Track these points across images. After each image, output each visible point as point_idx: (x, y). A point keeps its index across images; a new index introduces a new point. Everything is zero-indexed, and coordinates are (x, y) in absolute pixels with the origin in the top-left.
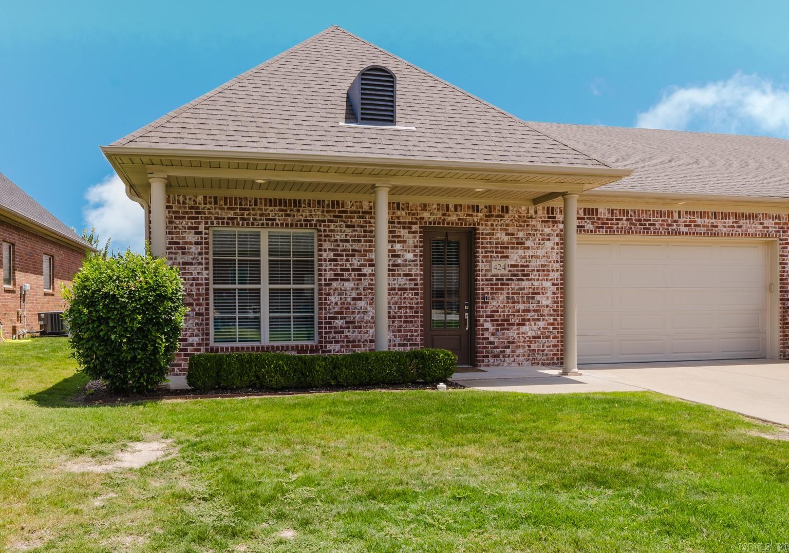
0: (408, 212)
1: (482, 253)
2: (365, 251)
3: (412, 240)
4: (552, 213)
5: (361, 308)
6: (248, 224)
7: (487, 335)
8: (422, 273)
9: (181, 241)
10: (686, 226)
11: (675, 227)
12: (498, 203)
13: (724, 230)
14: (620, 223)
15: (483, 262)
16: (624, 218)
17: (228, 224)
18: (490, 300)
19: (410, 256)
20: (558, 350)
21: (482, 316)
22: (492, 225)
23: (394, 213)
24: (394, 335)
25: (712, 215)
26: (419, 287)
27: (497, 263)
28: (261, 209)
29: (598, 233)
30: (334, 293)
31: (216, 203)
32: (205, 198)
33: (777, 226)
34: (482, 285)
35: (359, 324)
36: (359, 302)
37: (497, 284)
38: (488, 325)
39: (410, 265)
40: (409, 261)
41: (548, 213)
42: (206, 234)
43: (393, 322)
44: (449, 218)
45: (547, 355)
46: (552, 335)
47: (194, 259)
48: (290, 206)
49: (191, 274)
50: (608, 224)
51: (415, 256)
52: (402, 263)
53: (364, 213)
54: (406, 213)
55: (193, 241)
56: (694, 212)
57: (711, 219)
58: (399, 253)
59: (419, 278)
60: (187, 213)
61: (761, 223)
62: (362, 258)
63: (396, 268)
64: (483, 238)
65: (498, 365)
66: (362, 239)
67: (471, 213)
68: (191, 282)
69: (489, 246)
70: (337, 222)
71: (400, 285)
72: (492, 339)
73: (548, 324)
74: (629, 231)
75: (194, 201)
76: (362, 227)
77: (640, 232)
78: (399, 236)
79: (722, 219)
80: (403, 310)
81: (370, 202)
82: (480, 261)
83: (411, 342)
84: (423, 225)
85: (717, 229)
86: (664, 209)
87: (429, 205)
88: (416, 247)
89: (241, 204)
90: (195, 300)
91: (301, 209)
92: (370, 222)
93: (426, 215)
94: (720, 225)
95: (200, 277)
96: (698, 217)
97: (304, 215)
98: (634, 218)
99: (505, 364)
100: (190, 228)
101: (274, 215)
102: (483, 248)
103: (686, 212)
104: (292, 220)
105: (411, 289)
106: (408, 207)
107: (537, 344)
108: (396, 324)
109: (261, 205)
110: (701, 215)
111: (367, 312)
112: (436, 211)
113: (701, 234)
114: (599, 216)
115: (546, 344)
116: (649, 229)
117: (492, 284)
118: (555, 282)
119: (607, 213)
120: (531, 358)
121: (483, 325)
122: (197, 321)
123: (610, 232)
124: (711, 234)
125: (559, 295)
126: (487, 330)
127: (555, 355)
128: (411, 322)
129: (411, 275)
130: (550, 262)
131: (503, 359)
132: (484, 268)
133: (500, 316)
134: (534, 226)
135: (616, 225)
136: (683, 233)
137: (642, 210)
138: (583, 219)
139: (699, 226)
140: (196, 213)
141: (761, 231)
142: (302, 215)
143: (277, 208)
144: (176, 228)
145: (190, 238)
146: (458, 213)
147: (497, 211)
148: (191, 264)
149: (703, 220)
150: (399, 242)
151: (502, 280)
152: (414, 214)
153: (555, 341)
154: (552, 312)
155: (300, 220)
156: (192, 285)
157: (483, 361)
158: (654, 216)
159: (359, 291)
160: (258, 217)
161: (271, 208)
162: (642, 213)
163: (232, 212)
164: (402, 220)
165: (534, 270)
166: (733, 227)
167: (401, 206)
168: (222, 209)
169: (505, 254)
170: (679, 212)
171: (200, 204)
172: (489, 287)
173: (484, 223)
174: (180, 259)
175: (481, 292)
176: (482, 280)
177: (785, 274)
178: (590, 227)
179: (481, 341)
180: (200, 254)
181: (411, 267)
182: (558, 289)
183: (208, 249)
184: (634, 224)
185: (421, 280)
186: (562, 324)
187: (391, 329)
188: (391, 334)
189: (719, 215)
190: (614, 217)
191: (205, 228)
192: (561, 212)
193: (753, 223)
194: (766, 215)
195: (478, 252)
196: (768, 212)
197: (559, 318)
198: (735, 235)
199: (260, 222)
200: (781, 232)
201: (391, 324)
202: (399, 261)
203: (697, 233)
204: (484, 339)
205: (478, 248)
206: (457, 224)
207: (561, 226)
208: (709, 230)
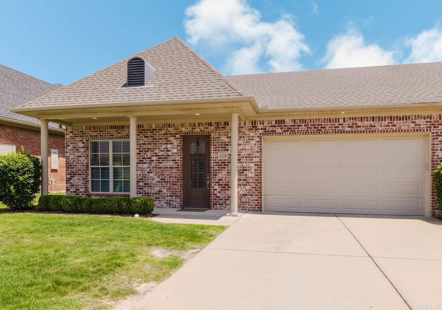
0: (174, 128)
1: (213, 148)
2: (153, 149)
3: (176, 143)
4: (255, 124)
5: (151, 177)
6: (102, 138)
7: (216, 192)
8: (181, 159)
9: (77, 147)
10: (349, 127)
11: (341, 128)
12: (222, 121)
13: (381, 128)
14: (300, 127)
15: (214, 153)
16: (303, 125)
17: (94, 138)
18: (218, 174)
19: (175, 151)
20: (258, 203)
21: (213, 182)
22: (219, 133)
23: (167, 129)
24: (167, 191)
25: (371, 119)
26: (179, 166)
27: (222, 153)
28: (108, 131)
29: (284, 134)
30: (139, 170)
31: (90, 129)
32: (86, 127)
33: (429, 124)
34: (213, 166)
35: (150, 185)
36: (151, 174)
37: (222, 165)
38: (216, 187)
39: (175, 155)
40: (175, 153)
41: (252, 124)
42: (86, 143)
43: (167, 184)
44: (196, 130)
45: (251, 205)
46: (254, 194)
47: (81, 154)
48: (120, 128)
49: (81, 161)
50: (292, 129)
51: (178, 150)
52: (171, 154)
53: (153, 130)
54: (173, 129)
55: (82, 146)
56: (356, 118)
57: (370, 121)
58: (170, 149)
59: (179, 162)
60: (79, 134)
61: (413, 122)
62: (152, 152)
63: (168, 157)
64: (214, 140)
65: (222, 209)
66: (152, 143)
67: (207, 127)
68: (81, 164)
69: (217, 144)
70: (140, 135)
71: (170, 166)
72: (218, 195)
73: (252, 188)
74: (307, 132)
75: (82, 129)
76: (152, 137)
77: (314, 133)
78: (170, 141)
79: (379, 121)
80: (172, 179)
81: (155, 124)
82: (212, 153)
83: (175, 195)
84: (181, 134)
85: (374, 128)
86: (332, 117)
87: (185, 124)
88: (178, 146)
89: (100, 129)
90: (82, 172)
91: (124, 130)
92: (156, 134)
93: (183, 129)
94: (377, 125)
95: (84, 162)
96: (359, 121)
97: (126, 133)
98: (310, 124)
99: (226, 209)
100: (80, 141)
101: (113, 133)
102: (213, 145)
103: (350, 118)
104: (121, 135)
105: (175, 168)
106: (174, 126)
107: (245, 199)
108: (168, 185)
109: (108, 129)
110: (361, 119)
111: (154, 179)
112: (188, 127)
113: (361, 132)
114: (286, 124)
115: (251, 199)
116: (321, 130)
117: (218, 165)
118: (257, 164)
119: (291, 122)
120: (241, 206)
121: (213, 187)
122: (83, 182)
123: (293, 133)
124: (369, 132)
125: (259, 171)
126: (216, 190)
127: (256, 205)
128: (176, 184)
129: (175, 160)
130: (254, 152)
131: (225, 206)
132: (215, 156)
133: (223, 182)
134: (244, 132)
135: (297, 129)
136: (347, 132)
137: (316, 119)
138: (275, 126)
139: (360, 127)
140: (82, 134)
141: (413, 128)
142: (125, 133)
143: (114, 130)
144: (75, 141)
145: (80, 145)
146: (200, 127)
147: (222, 125)
148: (81, 156)
149: (363, 123)
150: (170, 144)
151: (225, 163)
152: (177, 129)
153: (256, 198)
154: (254, 181)
155: (124, 135)
156: (81, 166)
157: (214, 207)
158: (324, 122)
159: (150, 169)
160: (107, 135)
161: (112, 130)
162: (316, 120)
163: (96, 133)
164: (171, 133)
165: (244, 157)
166: (389, 126)
167: (171, 125)
168: (92, 132)
169: (226, 149)
170: (344, 119)
171: (84, 130)
172: (217, 167)
173: (214, 132)
174: (77, 154)
175: (212, 169)
176: (213, 163)
177: (435, 157)
178: (280, 131)
179: (212, 196)
180: (84, 152)
181: (175, 157)
182: (258, 168)
183: (88, 150)
184: (310, 128)
185: (181, 163)
186: (261, 188)
187: (166, 188)
188: (166, 190)
189: (376, 119)
190: (296, 124)
191: (86, 141)
192: (260, 123)
193: (406, 122)
194: (418, 116)
195: (211, 148)
196: (420, 114)
197: (259, 185)
198: (390, 131)
199: (107, 137)
200: (432, 127)
201: (166, 185)
202: (170, 153)
203: (358, 132)
204: (214, 195)
205: (211, 145)
206: (199, 133)
207: (261, 131)
208: (368, 129)
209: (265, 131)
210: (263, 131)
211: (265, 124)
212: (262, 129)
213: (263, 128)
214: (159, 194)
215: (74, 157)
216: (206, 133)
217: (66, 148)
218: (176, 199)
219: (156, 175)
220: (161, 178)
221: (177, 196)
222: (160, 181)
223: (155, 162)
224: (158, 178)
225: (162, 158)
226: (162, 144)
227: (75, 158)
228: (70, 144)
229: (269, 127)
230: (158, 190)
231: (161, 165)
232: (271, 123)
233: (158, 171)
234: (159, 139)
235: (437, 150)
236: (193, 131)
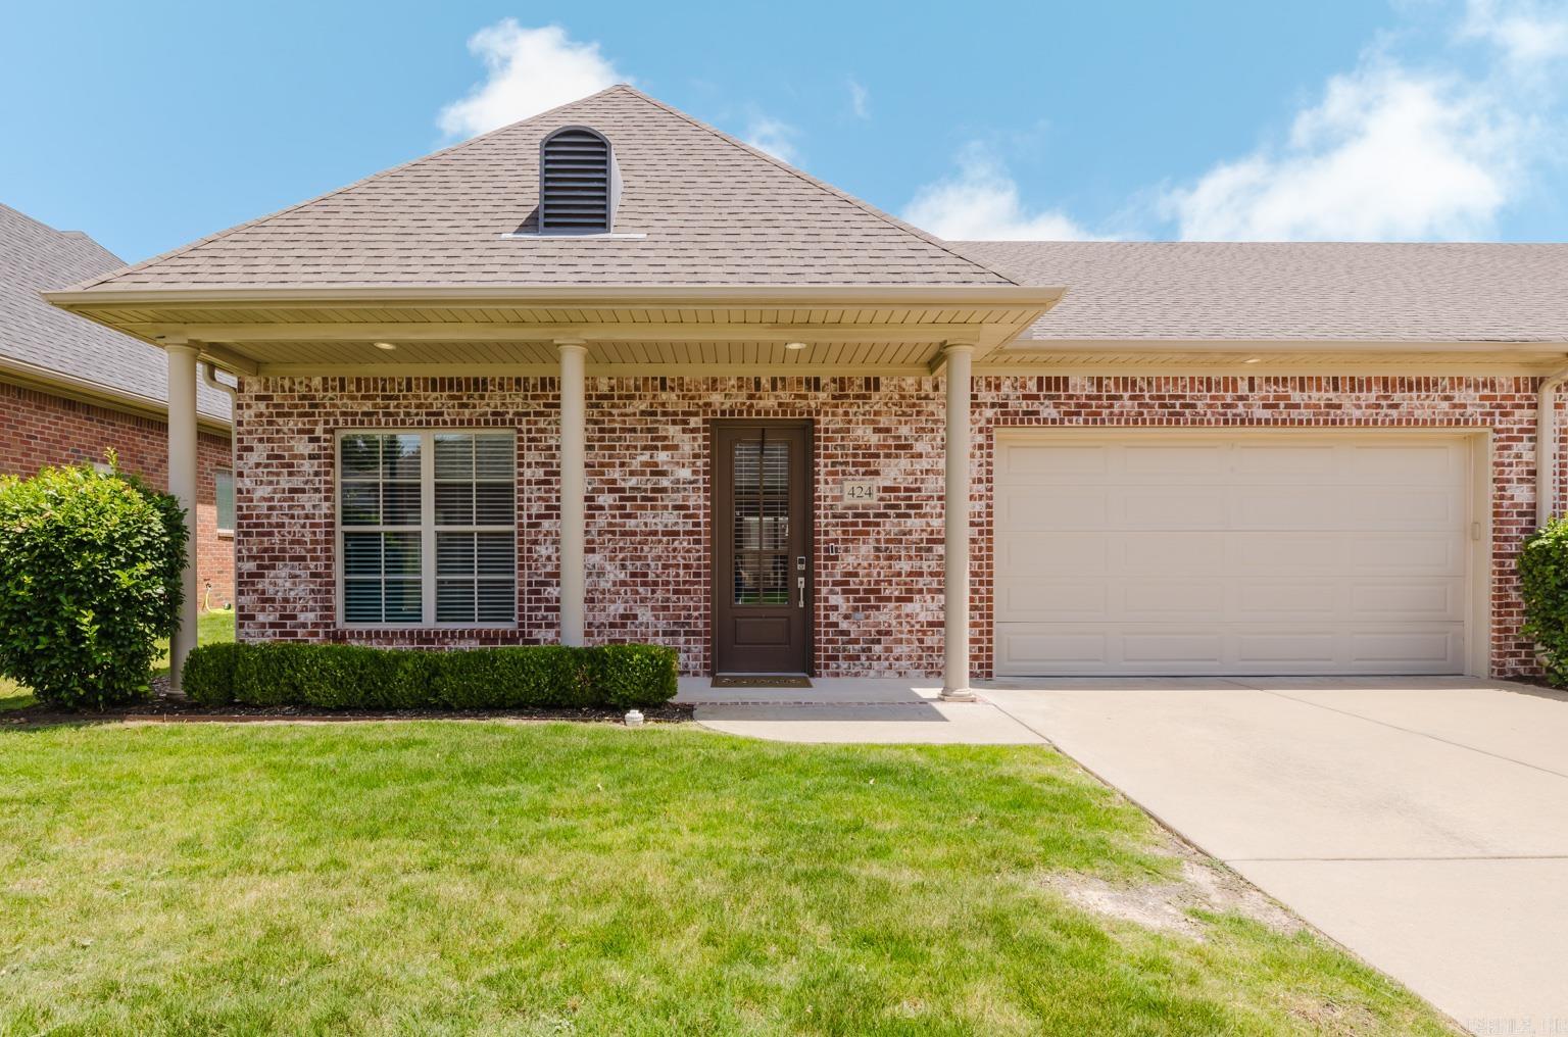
0: (681, 393)
1: (826, 466)
2: (602, 465)
3: (688, 445)
6: (395, 422)
7: (834, 617)
8: (709, 503)
9: (286, 454)
10: (1265, 406)
11: (1241, 409)
12: (858, 372)
13: (1357, 413)
14: (1117, 404)
15: (827, 483)
16: (1126, 395)
17: (362, 422)
18: (841, 553)
19: (685, 473)
20: (981, 649)
21: (826, 583)
22: (846, 413)
23: (654, 396)
24: (655, 616)
25: (1328, 383)
26: (702, 528)
27: (856, 484)
28: (418, 397)
29: (1067, 424)
30: (545, 540)
31: (342, 388)
32: (325, 379)
33: (1487, 403)
34: (826, 526)
37: (855, 524)
38: (837, 599)
39: (685, 489)
40: (684, 483)
42: (325, 441)
43: (653, 592)
44: (762, 403)
47: (306, 483)
48: (468, 389)
49: (303, 507)
50: (1091, 406)
51: (695, 472)
52: (671, 485)
53: (599, 397)
54: (678, 396)
55: (306, 453)
56: (1285, 379)
57: (1326, 391)
58: (665, 468)
59: (701, 512)
60: (296, 406)
61: (1447, 398)
63: (659, 495)
64: (827, 439)
65: (857, 674)
66: (597, 444)
67: (803, 392)
68: (302, 521)
69: (840, 452)
71: (666, 526)
72: (844, 625)
74: (1137, 420)
75: (307, 386)
77: (1160, 421)
78: (665, 438)
79: (1352, 390)
80: (672, 572)
82: (822, 482)
83: (687, 628)
84: (710, 416)
85: (1338, 412)
86: (1217, 374)
87: (722, 379)
88: (696, 456)
89: (384, 390)
91: (487, 394)
92: (610, 414)
93: (716, 398)
94: (1346, 403)
95: (317, 512)
96: (1294, 389)
97: (492, 405)
98: (1147, 394)
99: (872, 673)
100: (300, 432)
101: (439, 405)
102: (827, 457)
103: (1268, 380)
104: (471, 414)
105: (687, 533)
106: (682, 384)
107: (936, 637)
108: (659, 595)
109: (419, 388)
110: (1302, 384)
112: (735, 391)
113: (1301, 422)
114: (1071, 392)
116: (1183, 414)
117: (844, 524)
118: (976, 520)
119: (1087, 384)
120: (924, 662)
121: (826, 600)
122: (312, 586)
123: (1095, 421)
124: (1325, 422)
125: (984, 545)
126: (835, 608)
128: (688, 592)
129: (686, 508)
131: (867, 663)
132: (830, 494)
133: (861, 583)
135: (1108, 407)
136: (1259, 421)
137: (1167, 378)
138: (1036, 397)
139: (1297, 406)
140: (310, 406)
141: (1446, 414)
142: (488, 405)
143: (445, 394)
144: (278, 431)
145: (301, 448)
146: (779, 392)
147: (856, 388)
148: (303, 491)
149: (1306, 395)
150: (665, 448)
151: (866, 515)
152: (692, 398)
155: (486, 414)
156: (304, 526)
157: (827, 666)
158: (1192, 389)
159: (590, 537)
160: (413, 411)
161: (435, 395)
162: (1167, 383)
163: (370, 403)
164: (670, 409)
165: (932, 496)
166: (1379, 406)
167: (668, 383)
168: (353, 398)
169: (872, 468)
170: (1251, 380)
171: (316, 390)
172: (840, 529)
173: (830, 410)
174: (285, 482)
175: (822, 537)
176: (826, 517)
177: (1506, 503)
178: (1052, 412)
179: (823, 629)
180: (317, 474)
181: (686, 494)
182: (981, 533)
183: (332, 465)
184: (1147, 406)
185: (706, 515)
186: (990, 599)
187: (650, 605)
188: (650, 613)
189: (1344, 384)
190: (1104, 393)
191: (326, 431)
192: (989, 385)
193: (1428, 397)
194: (1460, 379)
195: (818, 465)
196: (1464, 375)
197: (983, 589)
198: (1383, 422)
199: (417, 419)
200: (1497, 414)
201: (649, 595)
202: (665, 482)
203: (1292, 421)
204: (828, 625)
205: (819, 456)
206: (775, 413)
207: (989, 413)
208: (1321, 414)
209: (1003, 414)
210: (996, 413)
211: (1006, 389)
212: (993, 405)
213: (996, 400)
214: (624, 625)
215: (275, 491)
216: (801, 414)
217: (240, 458)
218: (687, 642)
219: (612, 559)
220: (630, 569)
221: (694, 633)
222: (628, 579)
223: (607, 512)
224: (618, 572)
225: (634, 499)
226: (635, 447)
227: (277, 496)
228: (255, 444)
229: (1018, 398)
230: (621, 611)
231: (631, 524)
232: (1024, 386)
233: (621, 544)
234: (623, 430)
235: (1509, 481)
236: (752, 406)
